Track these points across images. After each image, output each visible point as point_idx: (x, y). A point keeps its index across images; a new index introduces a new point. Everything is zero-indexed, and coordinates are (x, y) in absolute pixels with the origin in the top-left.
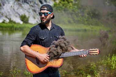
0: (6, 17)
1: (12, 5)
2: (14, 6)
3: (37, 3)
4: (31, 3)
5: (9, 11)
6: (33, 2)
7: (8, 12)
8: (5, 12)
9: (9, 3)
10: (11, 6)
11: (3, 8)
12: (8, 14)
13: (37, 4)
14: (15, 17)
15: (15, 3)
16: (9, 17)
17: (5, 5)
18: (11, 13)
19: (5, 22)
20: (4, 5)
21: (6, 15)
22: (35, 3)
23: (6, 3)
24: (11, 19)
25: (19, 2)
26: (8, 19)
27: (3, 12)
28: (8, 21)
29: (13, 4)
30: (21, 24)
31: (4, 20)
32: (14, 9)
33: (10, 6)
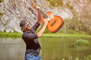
0: (12, 29)
1: (16, 21)
2: (17, 22)
3: (32, 19)
4: (28, 19)
5: (14, 25)
6: (30, 19)
7: (13, 25)
8: (11, 26)
9: (13, 19)
10: (15, 22)
11: (10, 23)
12: (13, 27)
13: (32, 20)
14: (18, 29)
15: (18, 20)
16: (13, 29)
18: (15, 26)
20: (10, 21)
21: (12, 27)
22: (31, 19)
23: (11, 19)
24: (15, 30)
25: (20, 19)
26: (13, 30)
27: (10, 26)
28: (13, 31)
29: (16, 20)
30: (22, 34)
31: (11, 31)
32: (17, 24)
33: (15, 21)
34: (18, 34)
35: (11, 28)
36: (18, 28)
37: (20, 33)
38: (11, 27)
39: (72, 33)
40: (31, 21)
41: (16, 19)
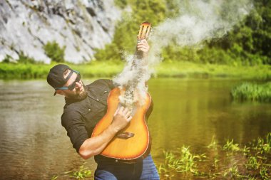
0: (12, 48)
1: (26, 21)
2: (28, 24)
3: (81, 14)
4: (68, 14)
5: (19, 34)
6: (74, 12)
7: (17, 37)
8: (9, 38)
9: (17, 16)
10: (24, 23)
11: (5, 29)
12: (16, 41)
13: (82, 18)
14: (32, 48)
15: (32, 16)
16: (18, 50)
17: (9, 21)
18: (23, 39)
19: (11, 60)
20: (6, 21)
21: (13, 44)
22: (78, 14)
23: (10, 16)
24: (22, 53)
25: (41, 14)
26: (17, 53)
27: (6, 38)
28: (16, 57)
29: (26, 18)
31: (8, 56)
32: (29, 31)
33: (21, 22)
34: (34, 68)
35: (10, 44)
36: (35, 46)
37: (42, 63)
38: (8, 43)
39: (221, 61)
40: (79, 19)
41: (27, 16)
